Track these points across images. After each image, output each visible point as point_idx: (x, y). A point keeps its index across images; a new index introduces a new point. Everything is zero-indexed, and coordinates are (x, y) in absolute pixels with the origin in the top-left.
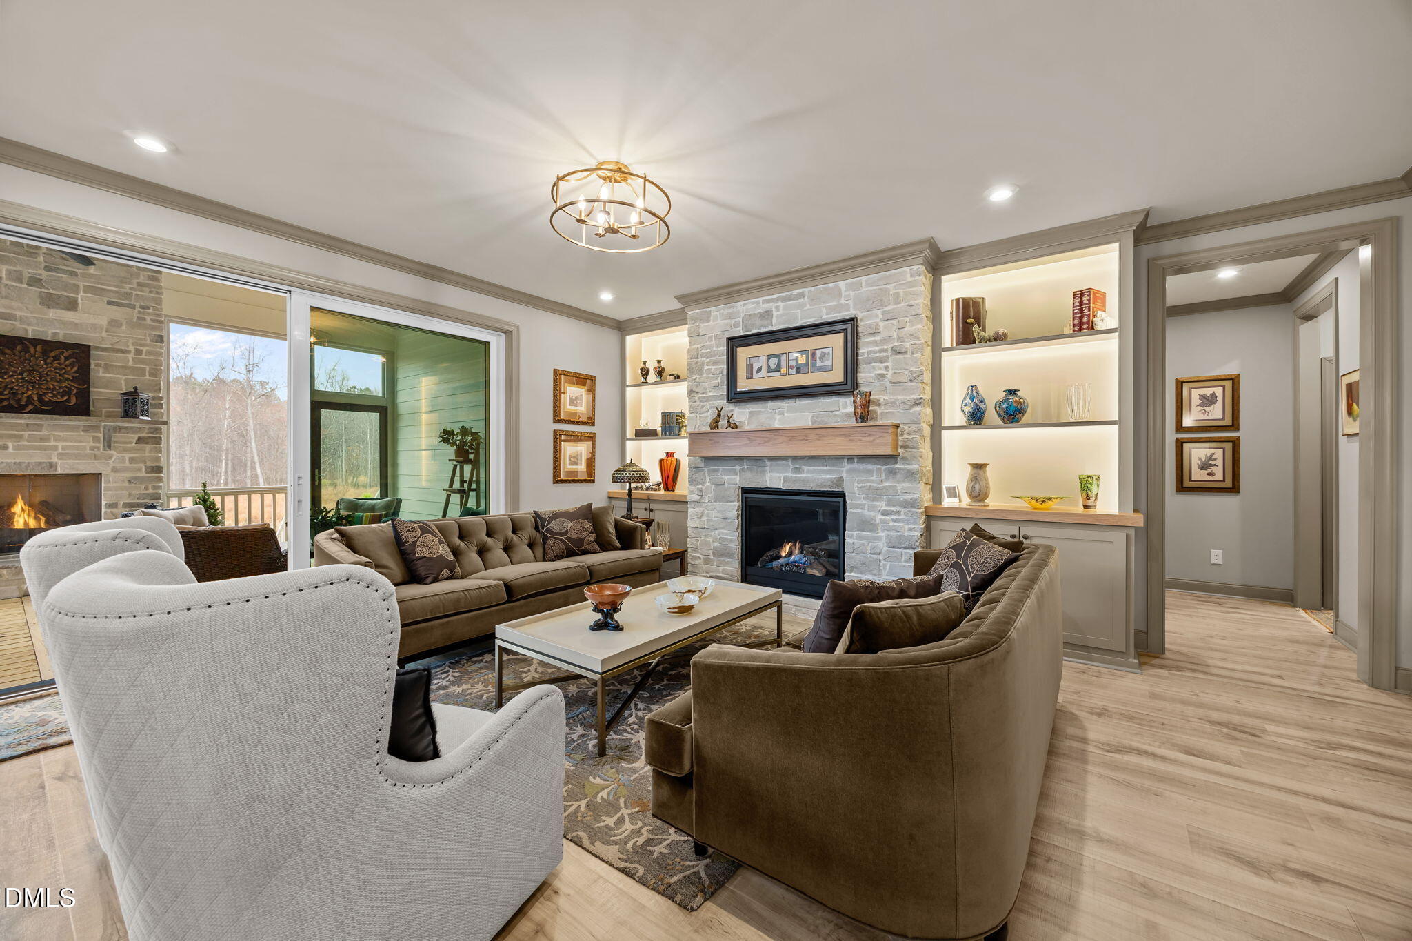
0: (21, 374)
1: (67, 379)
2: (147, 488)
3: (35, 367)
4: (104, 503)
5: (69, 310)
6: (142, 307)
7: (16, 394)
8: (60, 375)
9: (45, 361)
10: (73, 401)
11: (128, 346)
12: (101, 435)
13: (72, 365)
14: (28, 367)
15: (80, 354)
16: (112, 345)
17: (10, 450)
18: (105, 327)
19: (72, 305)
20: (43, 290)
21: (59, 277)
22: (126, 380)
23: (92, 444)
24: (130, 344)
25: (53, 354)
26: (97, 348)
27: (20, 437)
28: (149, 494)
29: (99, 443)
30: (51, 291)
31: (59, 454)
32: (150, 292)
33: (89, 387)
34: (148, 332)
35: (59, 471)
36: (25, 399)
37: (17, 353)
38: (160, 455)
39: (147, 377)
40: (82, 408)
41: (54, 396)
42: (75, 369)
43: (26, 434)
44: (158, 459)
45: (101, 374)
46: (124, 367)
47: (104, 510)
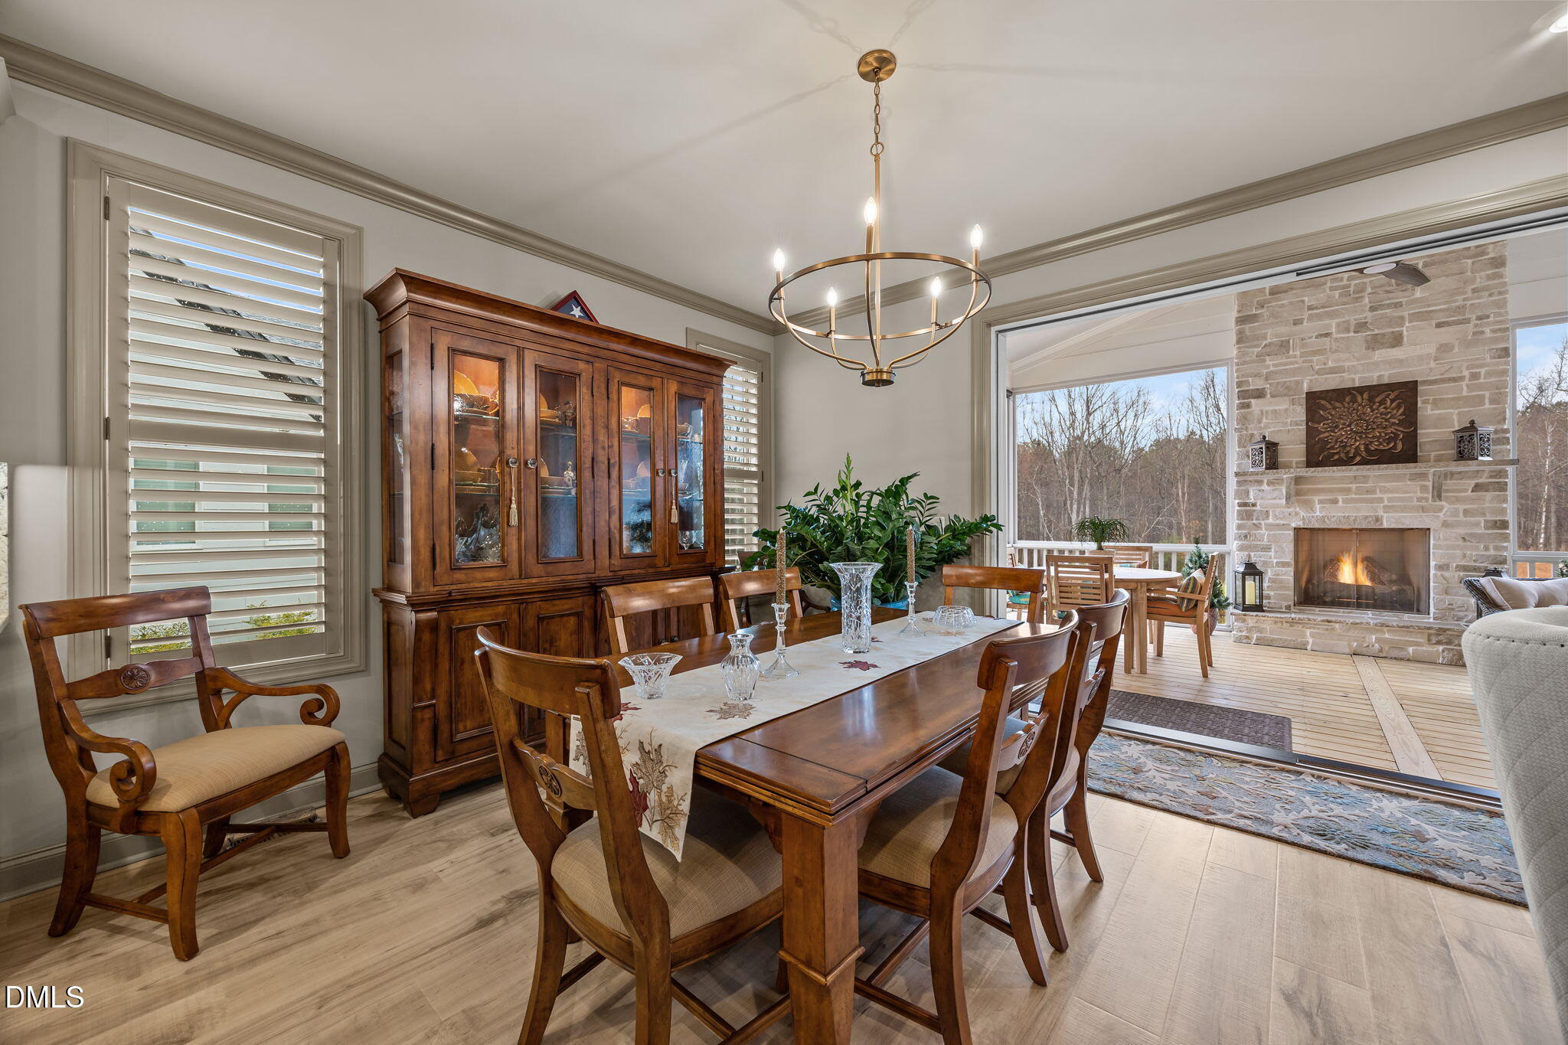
0: (1349, 426)
1: (1394, 424)
2: (1487, 548)
3: (1363, 416)
4: (1432, 563)
5: (1394, 347)
6: (1479, 318)
7: (1345, 447)
8: (1387, 420)
9: (1371, 408)
10: (1400, 446)
11: (1461, 372)
12: (1430, 484)
13: (1398, 407)
14: (1356, 418)
15: (1406, 393)
16: (1441, 374)
17: (1340, 503)
18: (1433, 355)
19: (1397, 340)
20: (1368, 333)
21: (1382, 314)
22: (1459, 413)
23: (1419, 494)
24: (1464, 369)
25: (1378, 399)
26: (1425, 382)
27: (1349, 490)
28: (1489, 556)
29: (1428, 493)
30: (1376, 332)
31: (1385, 507)
32: (1490, 295)
33: (1416, 430)
34: (1487, 348)
35: (1385, 525)
36: (1353, 451)
37: (1346, 405)
38: (1505, 506)
39: (1487, 406)
40: (1409, 454)
41: (1381, 444)
42: (1401, 410)
43: (1354, 486)
44: (1503, 511)
45: (1429, 412)
46: (1458, 399)
47: (1432, 572)
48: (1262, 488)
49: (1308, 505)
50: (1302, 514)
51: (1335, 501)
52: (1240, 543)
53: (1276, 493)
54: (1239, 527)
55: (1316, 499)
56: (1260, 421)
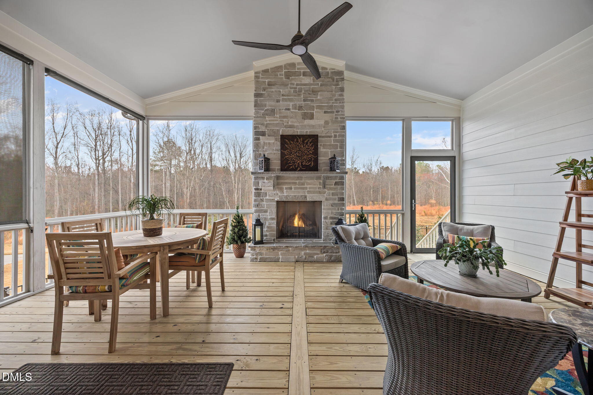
0: (296, 153)
1: (311, 153)
2: (338, 209)
3: (301, 149)
4: (323, 216)
5: (311, 119)
6: (337, 112)
7: (294, 163)
8: (308, 152)
9: (303, 145)
10: (312, 164)
11: (331, 134)
12: (322, 181)
13: (312, 146)
14: (298, 149)
15: (315, 140)
16: (326, 134)
17: (293, 190)
18: (323, 125)
19: (312, 117)
20: (303, 111)
21: (308, 103)
22: (331, 151)
23: (319, 186)
24: (332, 132)
25: (306, 142)
26: (321, 137)
27: (295, 183)
28: (339, 213)
29: (321, 185)
30: (305, 111)
31: (308, 191)
32: (340, 103)
33: (317, 157)
34: (339, 125)
35: (308, 200)
36: (297, 165)
37: (295, 143)
38: (343, 191)
39: (339, 149)
40: (315, 168)
41: (306, 162)
42: (313, 148)
43: (297, 181)
44: (343, 194)
45: (322, 150)
46: (330, 145)
47: (323, 220)
48: (264, 181)
49: (281, 190)
50: (279, 194)
51: (291, 188)
52: (255, 208)
53: (269, 184)
54: (255, 201)
55: (284, 187)
56: (263, 148)
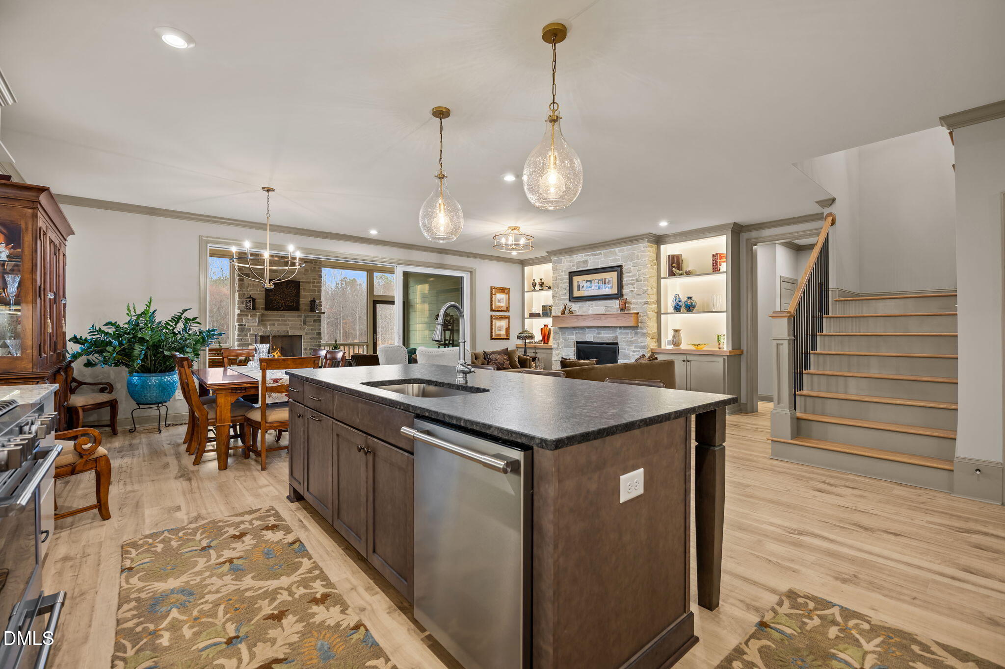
0: (280, 295)
1: (293, 296)
2: (316, 342)
3: (284, 292)
4: (303, 348)
7: (278, 303)
8: (291, 294)
9: (286, 288)
10: (295, 305)
11: (311, 280)
12: (303, 319)
14: (281, 292)
15: (297, 285)
16: (306, 280)
17: (276, 326)
18: (304, 273)
22: (310, 295)
23: (300, 323)
25: (289, 286)
26: (303, 282)
27: (279, 320)
28: (317, 345)
29: (302, 322)
31: (290, 327)
33: (299, 299)
34: (317, 273)
35: (290, 334)
36: (281, 305)
37: (279, 286)
38: (320, 327)
39: (316, 293)
40: (297, 308)
41: (289, 303)
42: (295, 291)
43: (281, 319)
44: (320, 329)
45: (303, 293)
46: (310, 289)
47: (303, 351)
48: (248, 318)
49: (265, 326)
50: (263, 330)
51: (274, 325)
52: (239, 343)
53: (254, 321)
54: (239, 335)
55: (268, 323)
56: (248, 288)
